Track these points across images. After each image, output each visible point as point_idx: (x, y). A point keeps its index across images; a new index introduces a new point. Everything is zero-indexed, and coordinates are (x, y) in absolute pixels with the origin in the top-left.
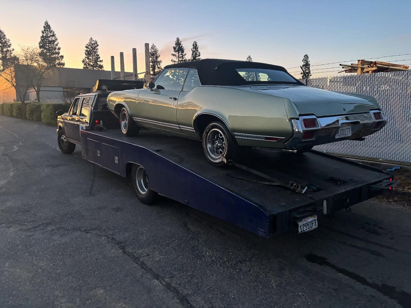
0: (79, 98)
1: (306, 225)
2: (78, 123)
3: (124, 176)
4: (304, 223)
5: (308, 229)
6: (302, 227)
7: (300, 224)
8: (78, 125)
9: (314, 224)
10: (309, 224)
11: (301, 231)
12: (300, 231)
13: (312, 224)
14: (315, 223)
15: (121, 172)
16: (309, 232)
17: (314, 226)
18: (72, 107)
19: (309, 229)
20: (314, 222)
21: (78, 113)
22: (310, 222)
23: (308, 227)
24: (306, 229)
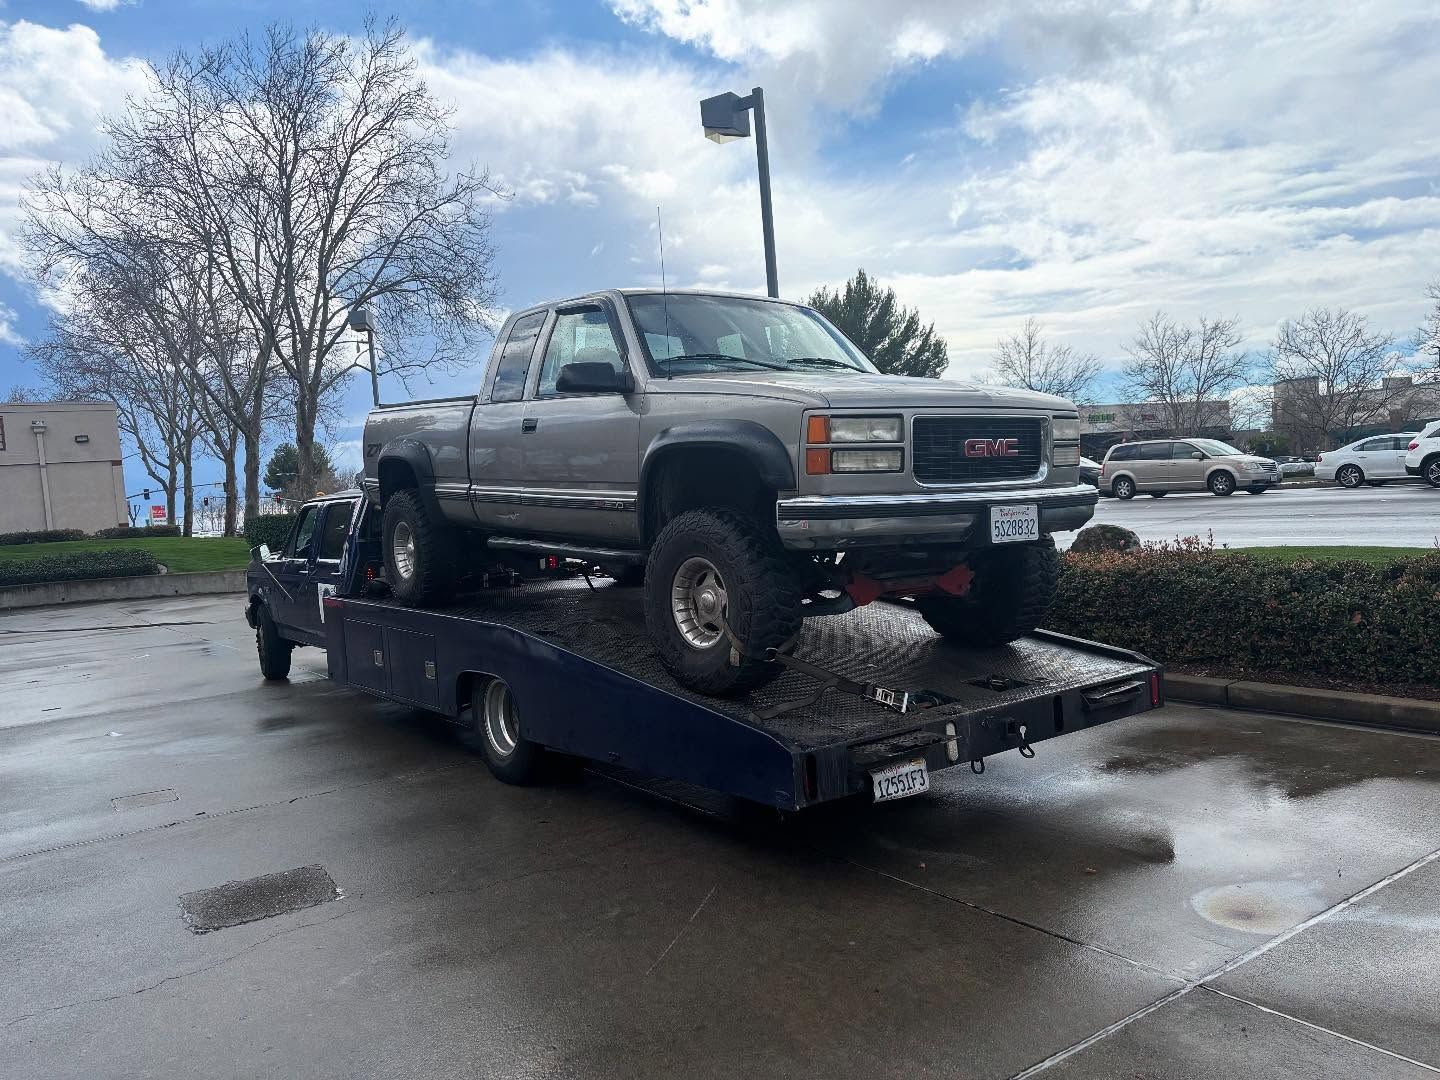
0: (315, 507)
1: (895, 780)
4: (889, 775)
5: (900, 793)
6: (884, 785)
7: (877, 778)
9: (919, 780)
10: (905, 779)
11: (882, 796)
12: (878, 794)
13: (914, 779)
14: (922, 777)
16: (905, 799)
17: (918, 786)
19: (903, 790)
20: (917, 776)
22: (907, 775)
23: (901, 786)
24: (896, 792)
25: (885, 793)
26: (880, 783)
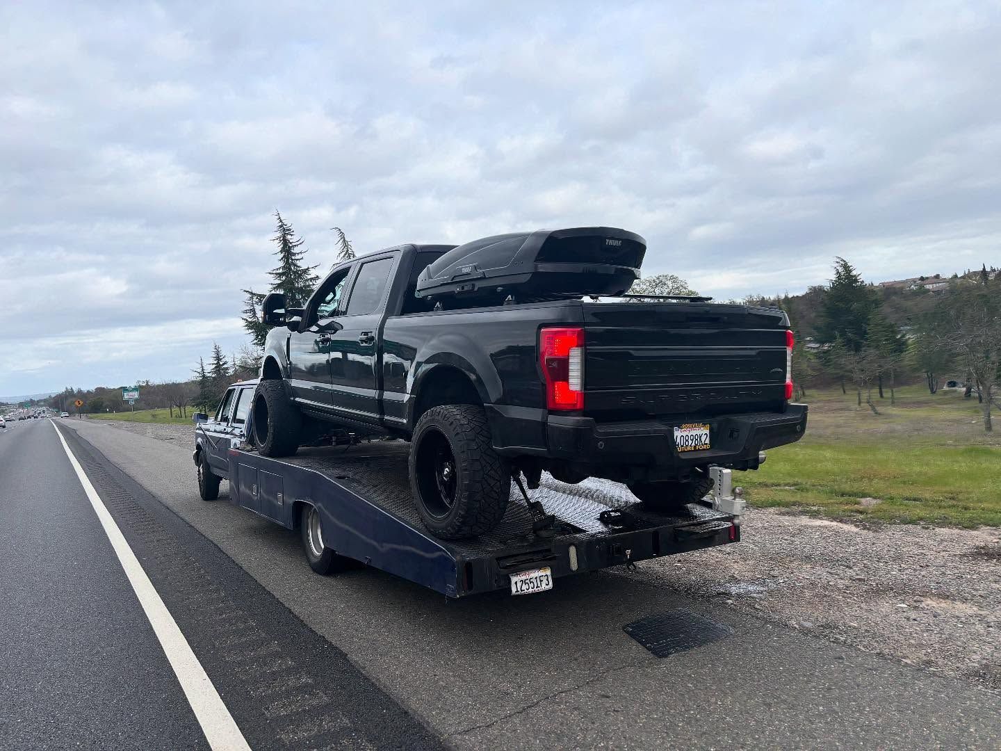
0: (235, 389)
1: (527, 581)
2: (228, 436)
3: (290, 527)
4: (523, 578)
5: (531, 590)
6: (519, 584)
7: (514, 579)
8: (228, 441)
9: (545, 581)
10: (534, 581)
11: (517, 591)
12: (514, 590)
13: (541, 581)
14: (547, 580)
15: (284, 521)
16: (533, 594)
17: (544, 585)
18: (221, 406)
19: (533, 588)
20: (544, 578)
21: (230, 416)
22: (536, 578)
23: (531, 585)
24: (527, 589)
25: (519, 589)
26: (516, 583)
